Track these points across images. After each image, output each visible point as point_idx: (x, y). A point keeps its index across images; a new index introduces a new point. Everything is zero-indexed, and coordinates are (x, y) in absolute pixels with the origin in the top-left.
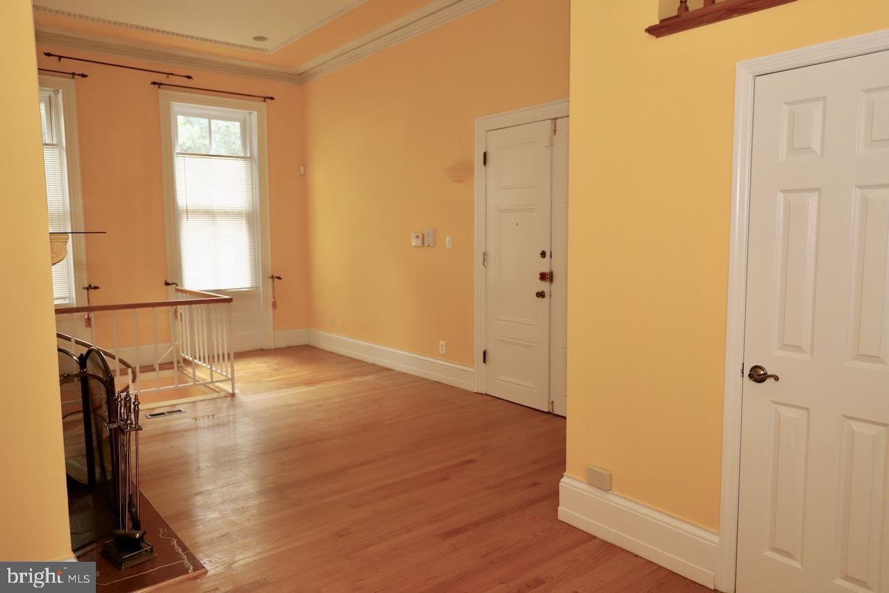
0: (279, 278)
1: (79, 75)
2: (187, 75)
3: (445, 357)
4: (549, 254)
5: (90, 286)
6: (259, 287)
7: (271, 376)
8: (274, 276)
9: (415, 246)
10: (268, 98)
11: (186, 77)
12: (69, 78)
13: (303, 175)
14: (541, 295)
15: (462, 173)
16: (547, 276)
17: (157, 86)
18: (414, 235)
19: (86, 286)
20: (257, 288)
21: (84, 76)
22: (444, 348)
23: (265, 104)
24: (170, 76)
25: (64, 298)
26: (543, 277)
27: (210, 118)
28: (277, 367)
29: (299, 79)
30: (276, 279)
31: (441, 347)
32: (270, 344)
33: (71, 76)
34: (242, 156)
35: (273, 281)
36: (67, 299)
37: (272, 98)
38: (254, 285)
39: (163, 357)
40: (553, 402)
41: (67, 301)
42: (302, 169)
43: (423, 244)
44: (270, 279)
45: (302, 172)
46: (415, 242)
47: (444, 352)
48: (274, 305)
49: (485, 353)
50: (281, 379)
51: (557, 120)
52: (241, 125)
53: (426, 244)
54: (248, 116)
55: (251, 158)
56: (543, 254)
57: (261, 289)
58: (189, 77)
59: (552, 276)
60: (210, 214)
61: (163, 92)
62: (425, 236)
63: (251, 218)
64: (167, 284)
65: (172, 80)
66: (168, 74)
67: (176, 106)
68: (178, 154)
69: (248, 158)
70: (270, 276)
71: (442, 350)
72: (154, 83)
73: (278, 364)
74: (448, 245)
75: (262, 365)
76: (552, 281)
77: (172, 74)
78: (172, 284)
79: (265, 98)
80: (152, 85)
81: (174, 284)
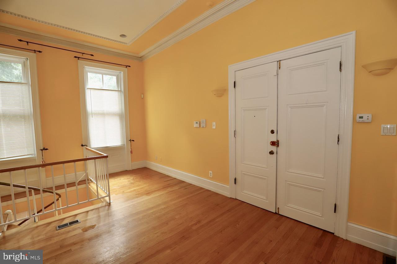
0: (133, 141)
1: (37, 51)
2: (91, 54)
3: (211, 179)
4: (276, 132)
5: (44, 148)
6: (125, 145)
7: (129, 188)
8: (131, 140)
9: (195, 127)
10: (128, 66)
11: (90, 55)
12: (33, 53)
13: (143, 98)
14: (271, 153)
15: (222, 92)
16: (276, 143)
17: (77, 58)
18: (195, 122)
19: (42, 148)
20: (124, 145)
21: (40, 52)
22: (212, 175)
23: (126, 69)
24: (84, 54)
25: (32, 155)
26: (273, 143)
27: (103, 74)
28: (132, 181)
29: (141, 59)
30: (132, 141)
31: (210, 174)
32: (130, 168)
33: (34, 51)
34: (117, 90)
35: (131, 142)
36: (33, 155)
37: (129, 66)
38: (122, 144)
39: (81, 178)
40: (278, 208)
41: (33, 156)
42: (142, 95)
43: (200, 126)
44: (129, 141)
45: (142, 97)
46: (196, 125)
47: (212, 177)
48: (131, 152)
49: (235, 179)
50: (135, 190)
51: (281, 62)
52: (116, 77)
53: (201, 126)
54: (119, 74)
55: (121, 91)
56: (272, 132)
57: (126, 145)
58: (92, 55)
59: (278, 144)
60: (103, 115)
61: (80, 61)
62: (201, 122)
63: (121, 116)
64: (82, 146)
65: (85, 56)
66: (83, 53)
67: (87, 68)
68: (88, 88)
69: (119, 91)
70: (130, 140)
71: (211, 175)
72: (75, 57)
73: (133, 179)
74: (214, 127)
75: (126, 180)
76: (278, 146)
77: (84, 53)
78: (84, 146)
79: (127, 66)
80: (75, 58)
81: (85, 145)
